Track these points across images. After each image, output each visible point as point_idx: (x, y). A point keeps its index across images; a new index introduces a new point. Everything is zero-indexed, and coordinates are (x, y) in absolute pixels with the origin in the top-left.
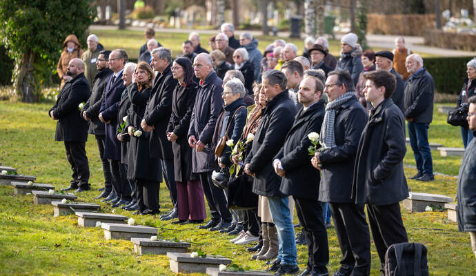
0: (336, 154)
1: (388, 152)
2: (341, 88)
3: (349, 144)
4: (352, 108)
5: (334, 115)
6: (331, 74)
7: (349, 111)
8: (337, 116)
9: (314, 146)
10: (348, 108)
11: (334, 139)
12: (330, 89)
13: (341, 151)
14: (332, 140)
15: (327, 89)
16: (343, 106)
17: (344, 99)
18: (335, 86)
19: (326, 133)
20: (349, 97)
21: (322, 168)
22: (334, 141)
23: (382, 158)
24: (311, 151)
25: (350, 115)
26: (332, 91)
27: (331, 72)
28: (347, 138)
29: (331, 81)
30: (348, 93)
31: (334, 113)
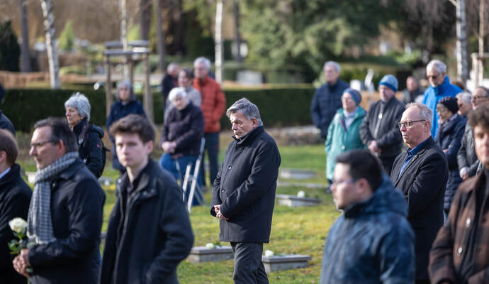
0: (57, 252)
1: (168, 243)
2: (57, 147)
3: (78, 235)
4: (78, 178)
5: (48, 191)
6: (40, 126)
7: (74, 184)
8: (54, 192)
9: (18, 240)
10: (72, 178)
11: (51, 228)
12: (40, 150)
13: (65, 247)
14: (48, 230)
15: (35, 150)
16: (63, 176)
17: (64, 164)
18: (49, 145)
19: (37, 219)
20: (72, 161)
21: (30, 275)
22: (51, 231)
23: (157, 253)
24: (15, 249)
25: (76, 190)
26: (43, 152)
27: (39, 123)
28: (73, 226)
29: (42, 136)
30: (69, 155)
31: (48, 187)
